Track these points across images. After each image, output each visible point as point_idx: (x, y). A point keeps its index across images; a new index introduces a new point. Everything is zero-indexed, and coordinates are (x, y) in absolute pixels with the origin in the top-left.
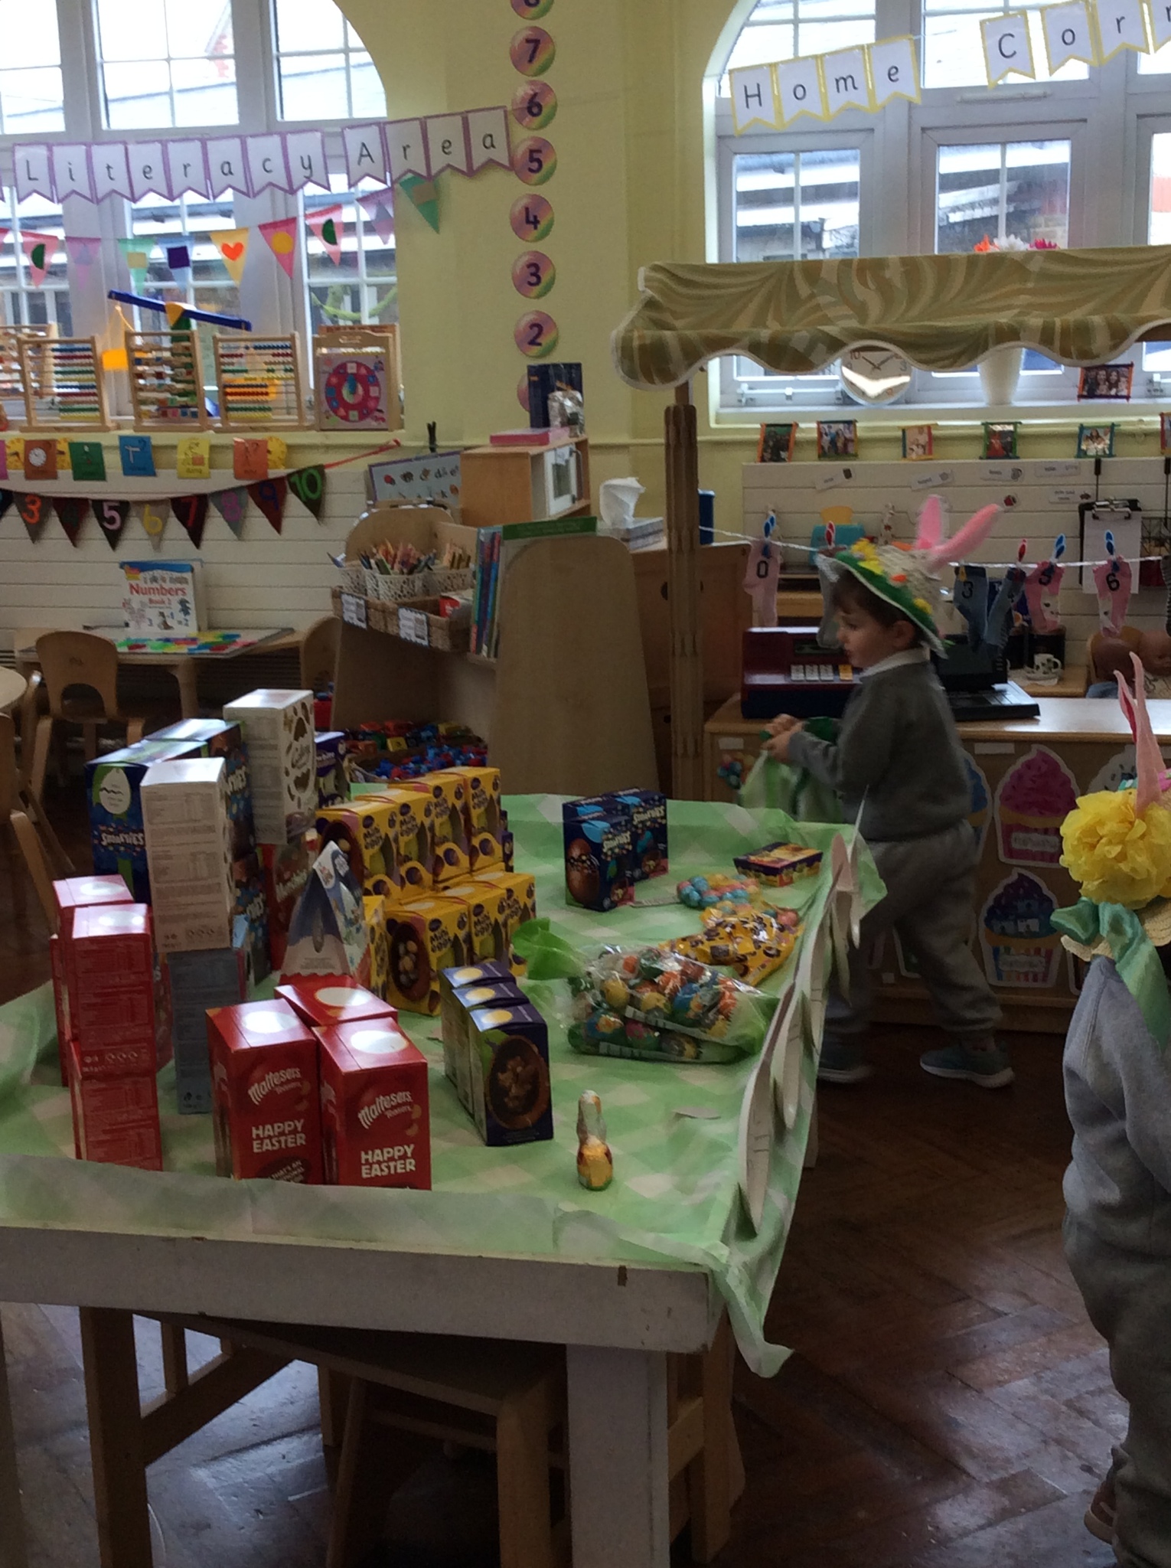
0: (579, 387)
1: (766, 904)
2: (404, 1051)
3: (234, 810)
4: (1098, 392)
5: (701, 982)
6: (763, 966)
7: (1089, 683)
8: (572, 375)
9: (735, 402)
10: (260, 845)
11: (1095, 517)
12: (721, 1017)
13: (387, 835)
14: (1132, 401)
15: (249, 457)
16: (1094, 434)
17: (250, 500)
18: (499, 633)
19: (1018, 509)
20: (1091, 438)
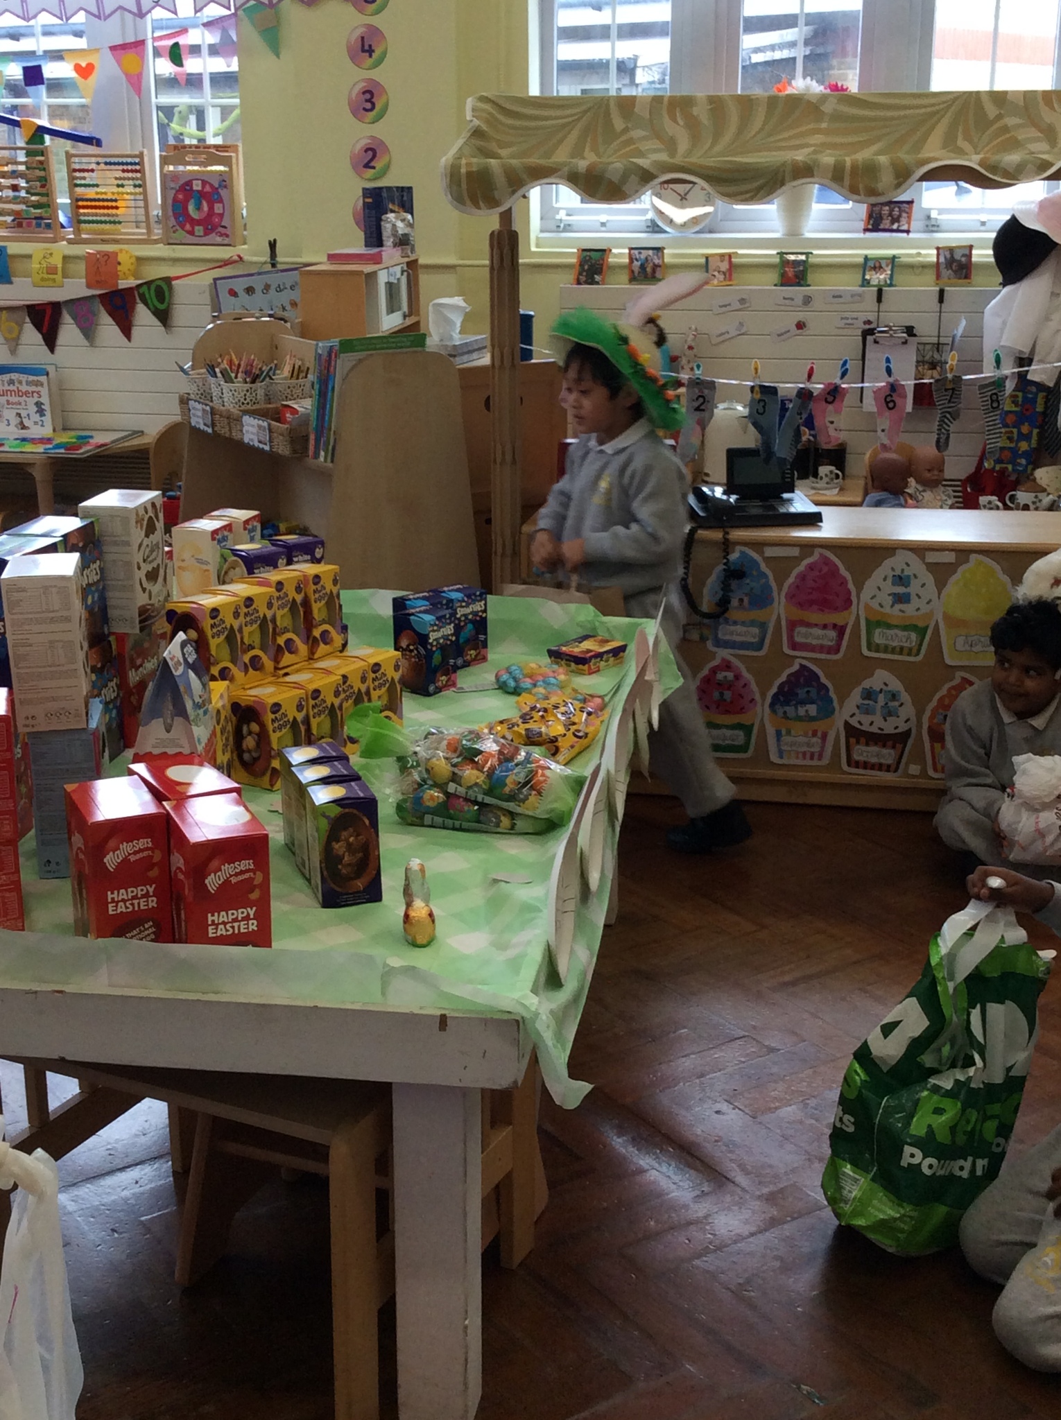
0: (410, 210)
1: (575, 690)
2: (248, 822)
3: (90, 601)
4: (882, 226)
5: (516, 761)
6: (572, 747)
7: (866, 493)
8: (404, 198)
9: (555, 228)
10: (114, 634)
11: (876, 342)
12: (534, 792)
13: (231, 626)
14: (911, 235)
15: (101, 267)
16: (877, 265)
17: (102, 308)
18: (335, 440)
19: (808, 332)
20: (874, 268)
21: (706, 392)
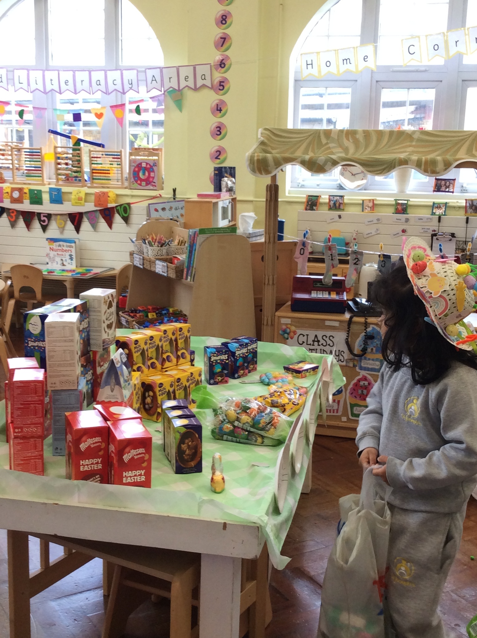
0: (234, 177)
1: (295, 385)
2: (144, 432)
3: (83, 336)
4: (441, 190)
5: (265, 413)
6: (292, 409)
8: (232, 172)
9: (296, 185)
10: (92, 351)
11: (437, 239)
12: (273, 427)
13: (143, 349)
14: (454, 194)
15: (101, 198)
16: (439, 206)
17: (100, 215)
18: (195, 272)
19: (407, 234)
20: (437, 207)
21: (359, 256)
